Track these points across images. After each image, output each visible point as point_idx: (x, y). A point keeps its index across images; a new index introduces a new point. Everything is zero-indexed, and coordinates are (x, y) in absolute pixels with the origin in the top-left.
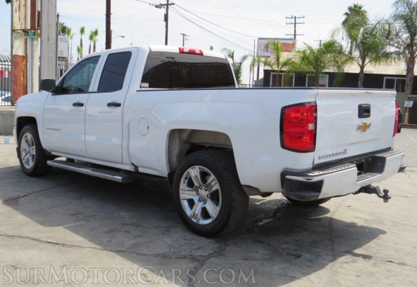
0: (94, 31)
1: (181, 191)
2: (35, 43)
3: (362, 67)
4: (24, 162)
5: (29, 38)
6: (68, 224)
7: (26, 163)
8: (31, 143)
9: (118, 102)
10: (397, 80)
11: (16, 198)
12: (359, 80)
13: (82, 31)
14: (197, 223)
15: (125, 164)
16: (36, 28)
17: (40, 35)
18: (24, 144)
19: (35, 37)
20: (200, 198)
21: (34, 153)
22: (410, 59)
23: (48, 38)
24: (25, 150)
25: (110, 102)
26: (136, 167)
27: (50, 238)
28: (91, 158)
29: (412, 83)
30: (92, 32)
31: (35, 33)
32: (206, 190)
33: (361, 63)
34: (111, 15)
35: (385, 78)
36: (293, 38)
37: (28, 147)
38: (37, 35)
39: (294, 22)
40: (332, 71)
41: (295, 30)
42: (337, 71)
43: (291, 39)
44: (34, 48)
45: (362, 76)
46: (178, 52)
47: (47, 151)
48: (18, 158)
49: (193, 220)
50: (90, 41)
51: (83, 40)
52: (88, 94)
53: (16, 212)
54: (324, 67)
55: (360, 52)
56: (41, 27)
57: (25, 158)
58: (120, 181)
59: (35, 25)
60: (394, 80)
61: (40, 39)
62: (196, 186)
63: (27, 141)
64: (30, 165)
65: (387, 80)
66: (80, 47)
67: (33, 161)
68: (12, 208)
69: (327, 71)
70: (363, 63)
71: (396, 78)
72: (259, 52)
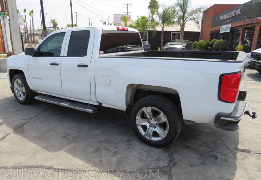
0: (31, 11)
1: (137, 121)
2: (6, 19)
3: (163, 28)
4: (17, 96)
5: (1, 17)
6: (66, 147)
7: (19, 96)
8: (21, 85)
9: (86, 64)
10: (177, 33)
11: (21, 126)
12: (162, 33)
13: (25, 11)
14: (150, 139)
15: (93, 101)
16: (5, 10)
17: (8, 15)
18: (16, 85)
19: (5, 16)
20: (150, 125)
21: (24, 91)
22: (183, 24)
23: (13, 17)
24: (17, 89)
25: (79, 64)
26: (100, 104)
27: (60, 165)
28: (67, 97)
29: (183, 35)
30: (30, 11)
31: (5, 13)
32: (155, 121)
33: (162, 26)
34: (43, 3)
35: (172, 33)
36: (127, 14)
37: (19, 87)
38: (6, 15)
39: (127, 6)
40: (150, 30)
41: (128, 11)
42: (153, 30)
43: (126, 15)
44: (6, 22)
45: (163, 32)
46: (117, 30)
47: (33, 90)
48: (13, 93)
49: (146, 137)
50: (29, 16)
51: (26, 16)
52: (61, 58)
53: (26, 139)
54: (147, 28)
55: (162, 21)
56: (8, 10)
57: (18, 94)
58: (92, 113)
59: (4, 9)
60: (175, 34)
61: (8, 17)
62: (149, 118)
63: (18, 84)
64: (22, 98)
65: (173, 34)
66: (25, 19)
67: (24, 96)
68: (22, 136)
69: (148, 30)
70: (163, 26)
71: (176, 33)
72: (115, 21)
